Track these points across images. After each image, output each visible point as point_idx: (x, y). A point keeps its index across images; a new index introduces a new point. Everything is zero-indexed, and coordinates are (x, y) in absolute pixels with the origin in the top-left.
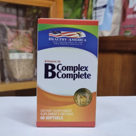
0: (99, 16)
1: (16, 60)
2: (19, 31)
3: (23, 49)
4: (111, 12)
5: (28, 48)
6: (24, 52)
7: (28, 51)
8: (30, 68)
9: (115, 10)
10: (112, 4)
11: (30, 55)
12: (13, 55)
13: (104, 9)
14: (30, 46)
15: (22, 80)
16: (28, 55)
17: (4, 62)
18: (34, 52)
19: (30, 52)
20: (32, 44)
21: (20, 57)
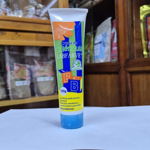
0: (97, 49)
1: (42, 82)
2: (44, 63)
4: (104, 46)
5: (50, 74)
6: (47, 76)
8: (51, 87)
9: (106, 45)
10: (105, 41)
11: (51, 78)
12: (40, 79)
13: (100, 45)
14: (52, 72)
15: (46, 95)
16: (49, 78)
18: (54, 76)
19: (51, 76)
21: (44, 80)
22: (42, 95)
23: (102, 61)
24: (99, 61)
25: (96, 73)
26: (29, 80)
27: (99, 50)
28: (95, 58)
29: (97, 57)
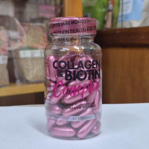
0: (128, 2)
1: (28, 58)
2: (31, 24)
3: (35, 45)
5: (42, 44)
6: (36, 48)
7: (42, 47)
12: (24, 53)
14: (45, 41)
16: (41, 53)
17: (15, 61)
19: (43, 49)
20: (46, 40)
21: (32, 55)
22: (28, 82)
23: (136, 24)
24: (130, 24)
25: (124, 46)
26: (5, 55)
27: (130, 5)
28: (124, 18)
29: (127, 17)
